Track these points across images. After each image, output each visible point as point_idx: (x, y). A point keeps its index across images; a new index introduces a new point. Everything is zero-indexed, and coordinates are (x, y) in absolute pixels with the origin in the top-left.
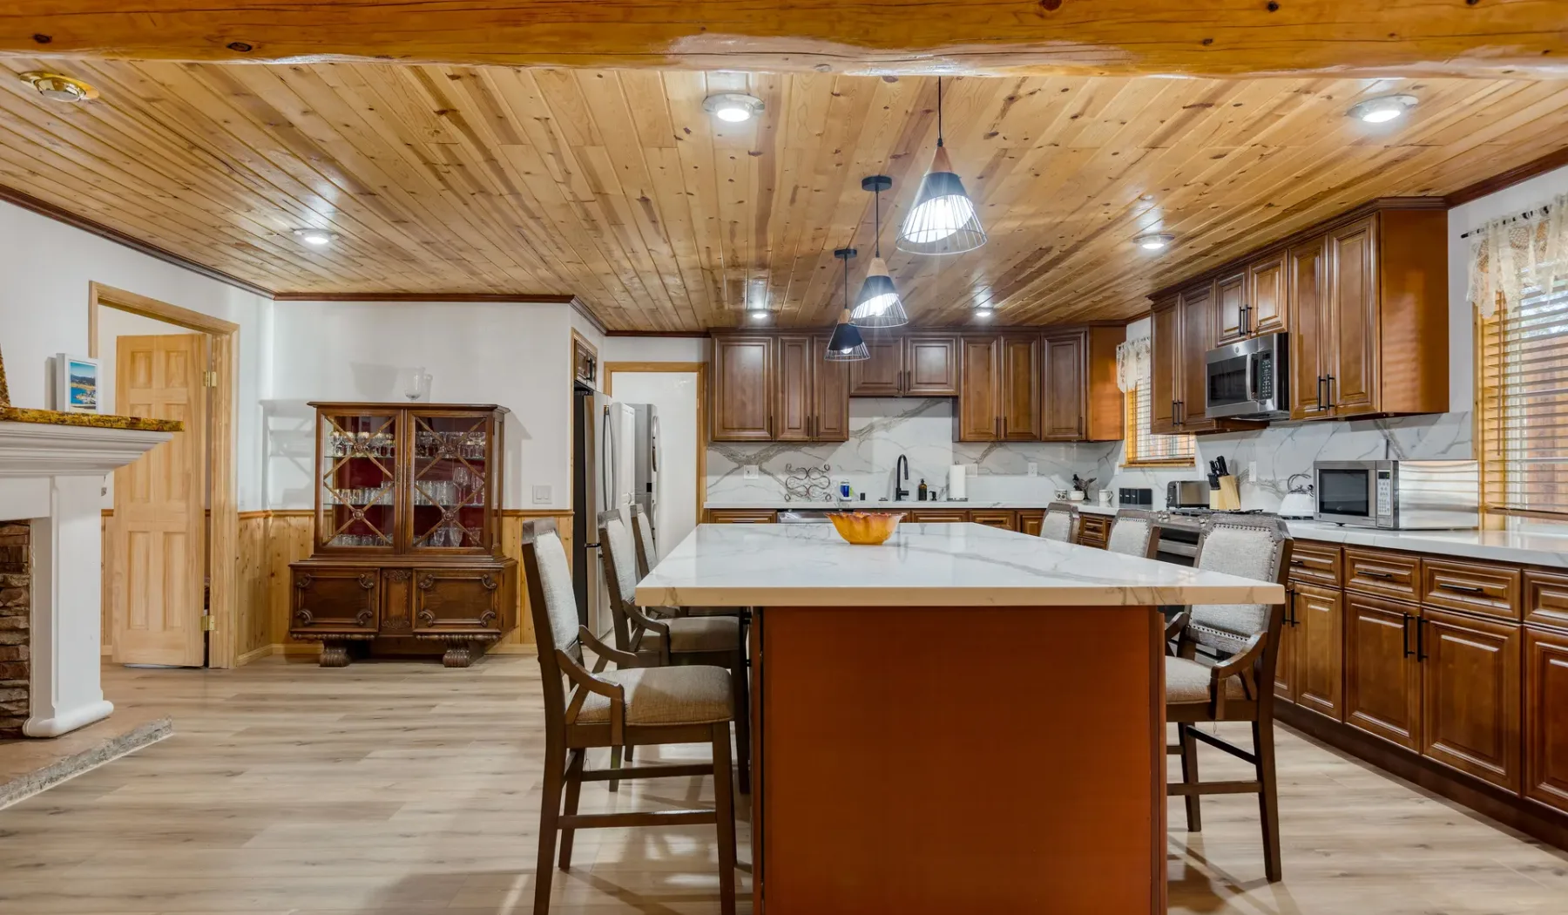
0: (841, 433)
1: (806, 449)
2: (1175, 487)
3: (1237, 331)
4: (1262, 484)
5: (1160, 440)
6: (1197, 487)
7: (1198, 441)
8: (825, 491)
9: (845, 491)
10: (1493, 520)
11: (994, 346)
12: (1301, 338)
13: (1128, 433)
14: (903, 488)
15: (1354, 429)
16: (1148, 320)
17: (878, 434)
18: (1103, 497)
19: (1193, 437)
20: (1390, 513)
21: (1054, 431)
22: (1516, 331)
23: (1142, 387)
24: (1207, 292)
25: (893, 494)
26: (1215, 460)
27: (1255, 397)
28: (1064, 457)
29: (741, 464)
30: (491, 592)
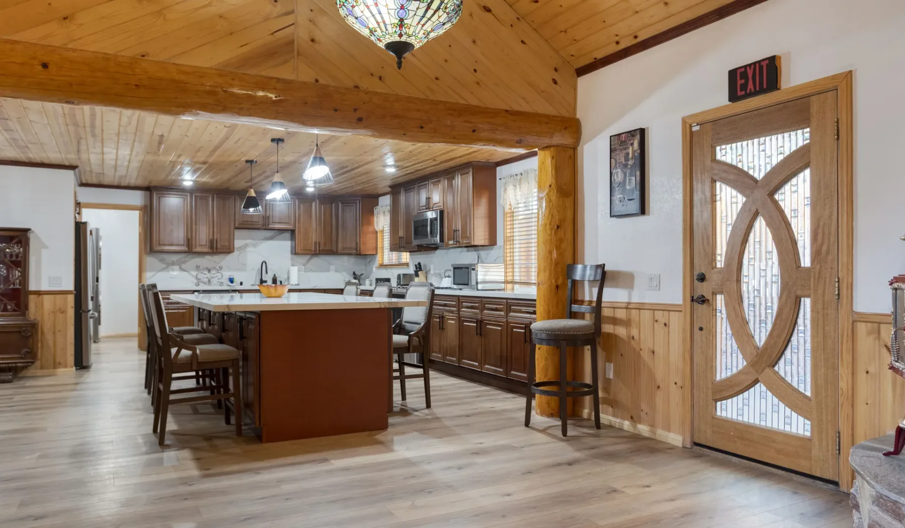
0: (229, 248)
1: (208, 257)
2: (400, 276)
3: (425, 207)
4: (435, 274)
5: (395, 255)
6: (411, 275)
7: (410, 255)
8: (220, 280)
9: (231, 281)
10: (510, 286)
11: (314, 205)
12: (448, 212)
13: (379, 251)
14: (264, 279)
15: (468, 251)
16: (389, 196)
17: (249, 249)
18: (367, 282)
19: (408, 254)
20: (475, 284)
21: (344, 248)
22: (517, 216)
23: (386, 229)
24: (414, 188)
25: (258, 282)
26: (417, 264)
27: (431, 237)
28: (347, 262)
29: (169, 266)
30: (27, 338)
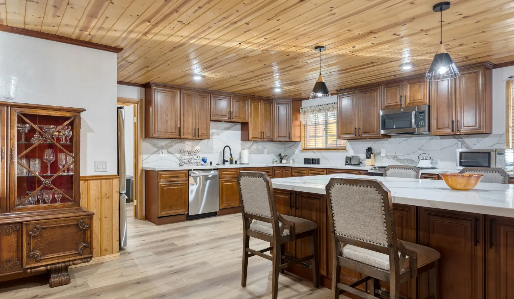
0: (207, 136)
1: (187, 142)
4: (388, 156)
7: (349, 142)
9: (204, 161)
11: (259, 104)
13: (302, 139)
14: (225, 159)
18: (291, 161)
19: (346, 141)
20: (502, 166)
21: (278, 137)
24: (376, 90)
25: (222, 162)
26: (367, 148)
27: (416, 127)
29: (159, 149)
30: (85, 231)
